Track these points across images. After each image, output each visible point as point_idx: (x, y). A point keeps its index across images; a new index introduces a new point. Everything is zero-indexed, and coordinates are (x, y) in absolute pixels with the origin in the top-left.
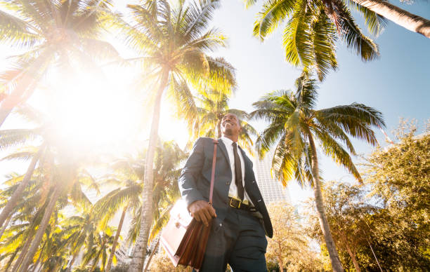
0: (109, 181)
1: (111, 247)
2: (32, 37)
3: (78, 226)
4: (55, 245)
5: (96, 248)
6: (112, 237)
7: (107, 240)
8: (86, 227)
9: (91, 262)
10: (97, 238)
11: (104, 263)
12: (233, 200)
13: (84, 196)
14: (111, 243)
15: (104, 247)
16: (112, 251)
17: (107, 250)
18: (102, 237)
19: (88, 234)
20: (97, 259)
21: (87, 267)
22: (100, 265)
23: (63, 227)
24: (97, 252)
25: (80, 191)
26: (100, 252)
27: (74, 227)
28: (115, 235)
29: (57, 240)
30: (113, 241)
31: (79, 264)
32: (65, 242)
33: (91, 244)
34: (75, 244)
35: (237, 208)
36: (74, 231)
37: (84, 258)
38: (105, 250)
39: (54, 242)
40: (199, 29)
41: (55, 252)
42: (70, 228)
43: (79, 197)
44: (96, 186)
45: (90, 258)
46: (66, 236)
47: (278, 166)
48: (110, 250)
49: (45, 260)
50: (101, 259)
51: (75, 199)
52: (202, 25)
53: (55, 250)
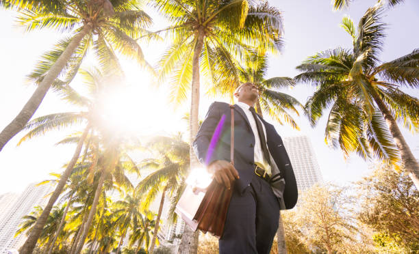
0: (148, 165)
1: (153, 230)
2: (72, 21)
3: (123, 210)
4: (106, 225)
5: (139, 230)
6: (153, 221)
7: (149, 223)
8: (130, 211)
9: (137, 243)
10: (140, 220)
11: (148, 245)
13: (127, 180)
14: (154, 226)
15: (146, 230)
16: (155, 233)
17: (150, 233)
18: (144, 220)
19: (132, 218)
20: (141, 241)
21: (133, 247)
22: (144, 246)
23: (112, 211)
24: (141, 234)
25: (123, 175)
26: (143, 234)
27: (120, 210)
28: (155, 219)
29: (108, 222)
30: (154, 224)
31: (126, 244)
32: (115, 223)
33: (136, 226)
34: (122, 226)
36: (120, 214)
37: (130, 239)
38: (148, 233)
41: (107, 232)
42: (117, 211)
43: (123, 180)
44: (136, 169)
45: (135, 240)
46: (115, 219)
47: (336, 134)
48: (152, 233)
49: (100, 238)
50: (145, 241)
51: (119, 183)
53: (106, 230)
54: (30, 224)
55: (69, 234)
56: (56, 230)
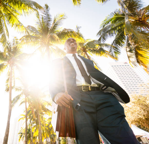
4: (49, 130)
12: (84, 86)
13: (48, 110)
23: (48, 123)
25: (45, 108)
29: (49, 128)
35: (89, 91)
39: (48, 129)
40: (50, 23)
43: (46, 110)
44: (49, 104)
51: (45, 112)
52: (49, 20)
54: (21, 136)
55: (36, 137)
56: (31, 137)
